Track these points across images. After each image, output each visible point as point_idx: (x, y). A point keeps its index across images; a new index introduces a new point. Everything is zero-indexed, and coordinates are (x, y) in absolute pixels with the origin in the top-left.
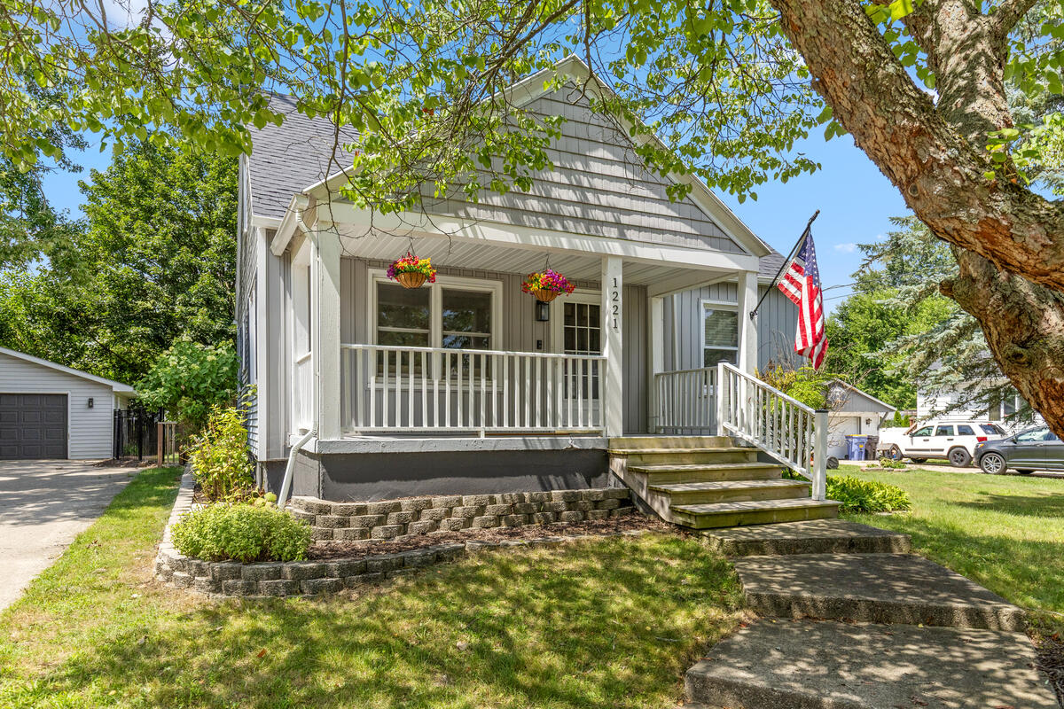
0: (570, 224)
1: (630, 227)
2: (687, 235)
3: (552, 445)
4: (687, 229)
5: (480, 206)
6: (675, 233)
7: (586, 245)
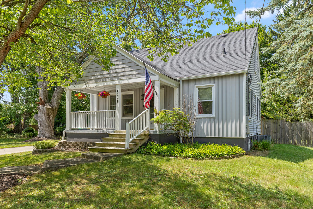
0: (107, 79)
1: (121, 76)
2: (136, 74)
3: (103, 132)
4: (136, 73)
5: (90, 80)
6: (132, 75)
7: (110, 83)
